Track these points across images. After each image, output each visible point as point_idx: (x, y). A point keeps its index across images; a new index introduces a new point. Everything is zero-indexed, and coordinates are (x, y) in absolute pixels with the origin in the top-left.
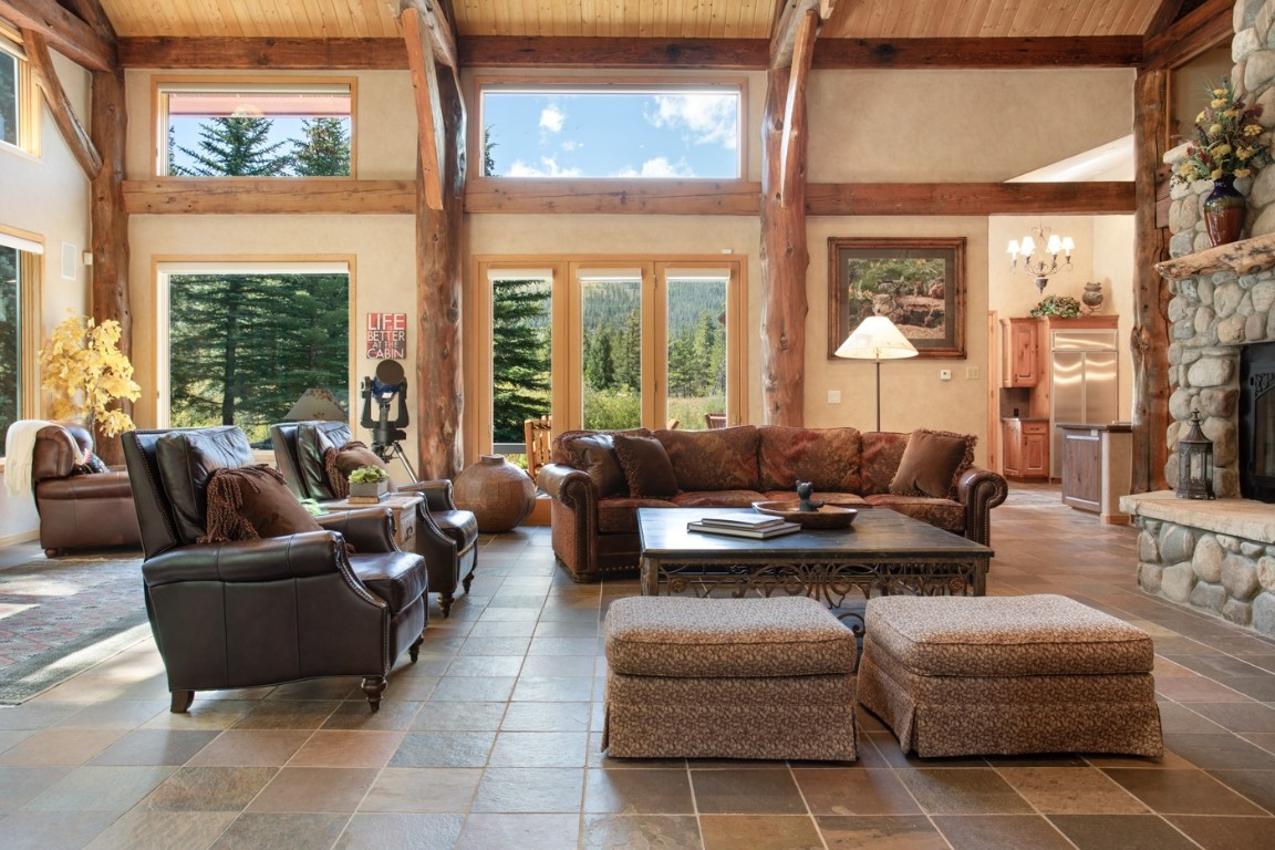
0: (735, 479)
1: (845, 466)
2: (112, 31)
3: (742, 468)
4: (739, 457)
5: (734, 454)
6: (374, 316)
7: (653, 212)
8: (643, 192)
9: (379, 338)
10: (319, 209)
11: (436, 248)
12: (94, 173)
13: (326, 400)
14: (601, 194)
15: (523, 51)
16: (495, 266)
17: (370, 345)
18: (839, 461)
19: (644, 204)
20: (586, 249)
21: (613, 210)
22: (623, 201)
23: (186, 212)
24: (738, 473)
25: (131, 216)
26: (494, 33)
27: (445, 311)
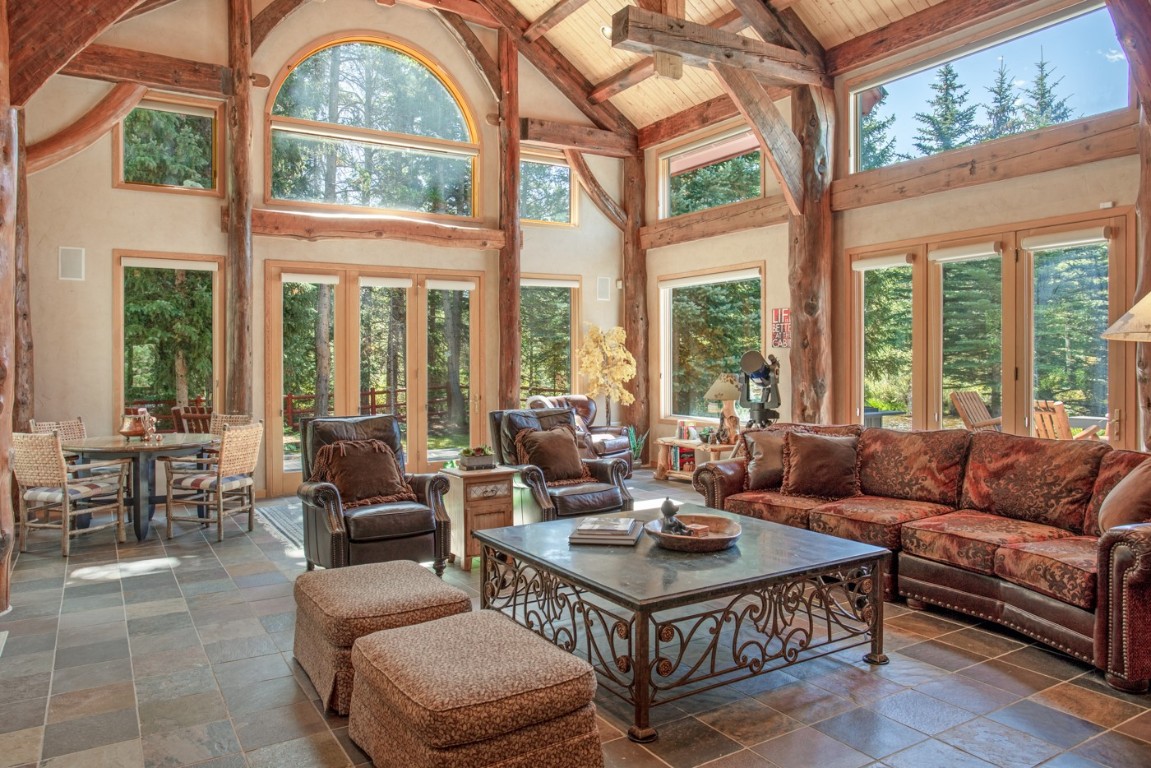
0: (923, 488)
1: (1061, 492)
2: (632, 126)
3: (934, 477)
4: (934, 465)
5: (930, 461)
6: (776, 310)
7: (1006, 176)
8: (994, 156)
9: (779, 329)
10: (736, 228)
11: (797, 250)
12: (623, 226)
13: (729, 383)
14: (949, 168)
15: (877, 43)
16: (862, 258)
17: (774, 335)
18: (1053, 484)
19: (995, 169)
20: (943, 228)
21: (962, 182)
22: (972, 172)
23: (669, 243)
24: (929, 483)
25: (648, 251)
26: (851, 37)
27: (803, 305)
